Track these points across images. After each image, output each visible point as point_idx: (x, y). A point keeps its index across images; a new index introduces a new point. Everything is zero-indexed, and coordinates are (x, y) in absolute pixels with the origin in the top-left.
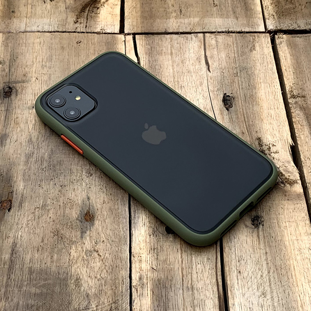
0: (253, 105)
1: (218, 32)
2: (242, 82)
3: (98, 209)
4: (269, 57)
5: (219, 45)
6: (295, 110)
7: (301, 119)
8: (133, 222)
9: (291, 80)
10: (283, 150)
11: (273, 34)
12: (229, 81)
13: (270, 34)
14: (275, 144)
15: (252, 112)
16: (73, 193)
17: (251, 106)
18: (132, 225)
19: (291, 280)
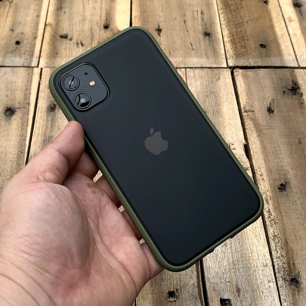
0: (218, 118)
1: (195, 68)
2: (211, 101)
4: (229, 85)
5: (196, 76)
6: (247, 120)
7: (251, 127)
9: (244, 100)
10: (239, 148)
11: (232, 69)
12: (203, 100)
13: (230, 69)
14: (233, 144)
15: (218, 122)
17: (217, 118)
19: (244, 235)
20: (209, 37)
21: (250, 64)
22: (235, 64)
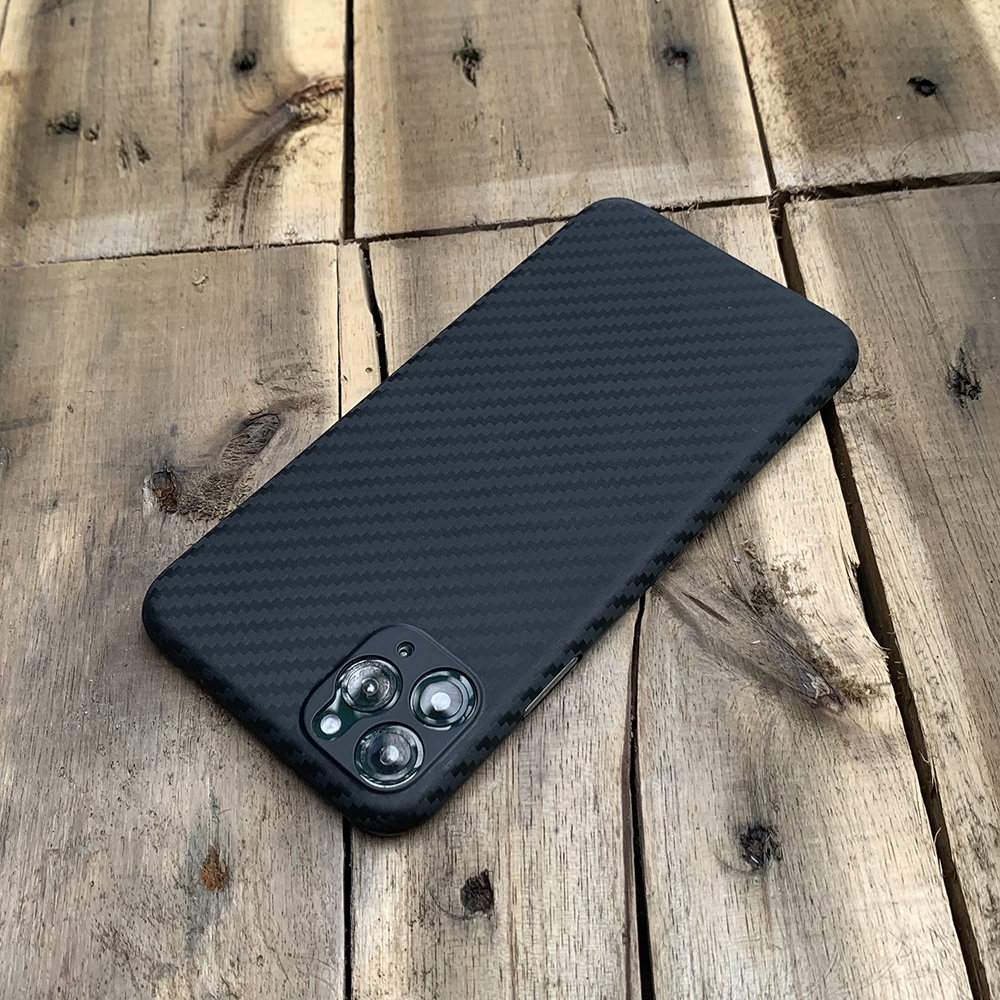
3: (244, 841)
8: (355, 875)
16: (167, 789)
18: (353, 888)
20: (686, 67)
21: (873, 173)
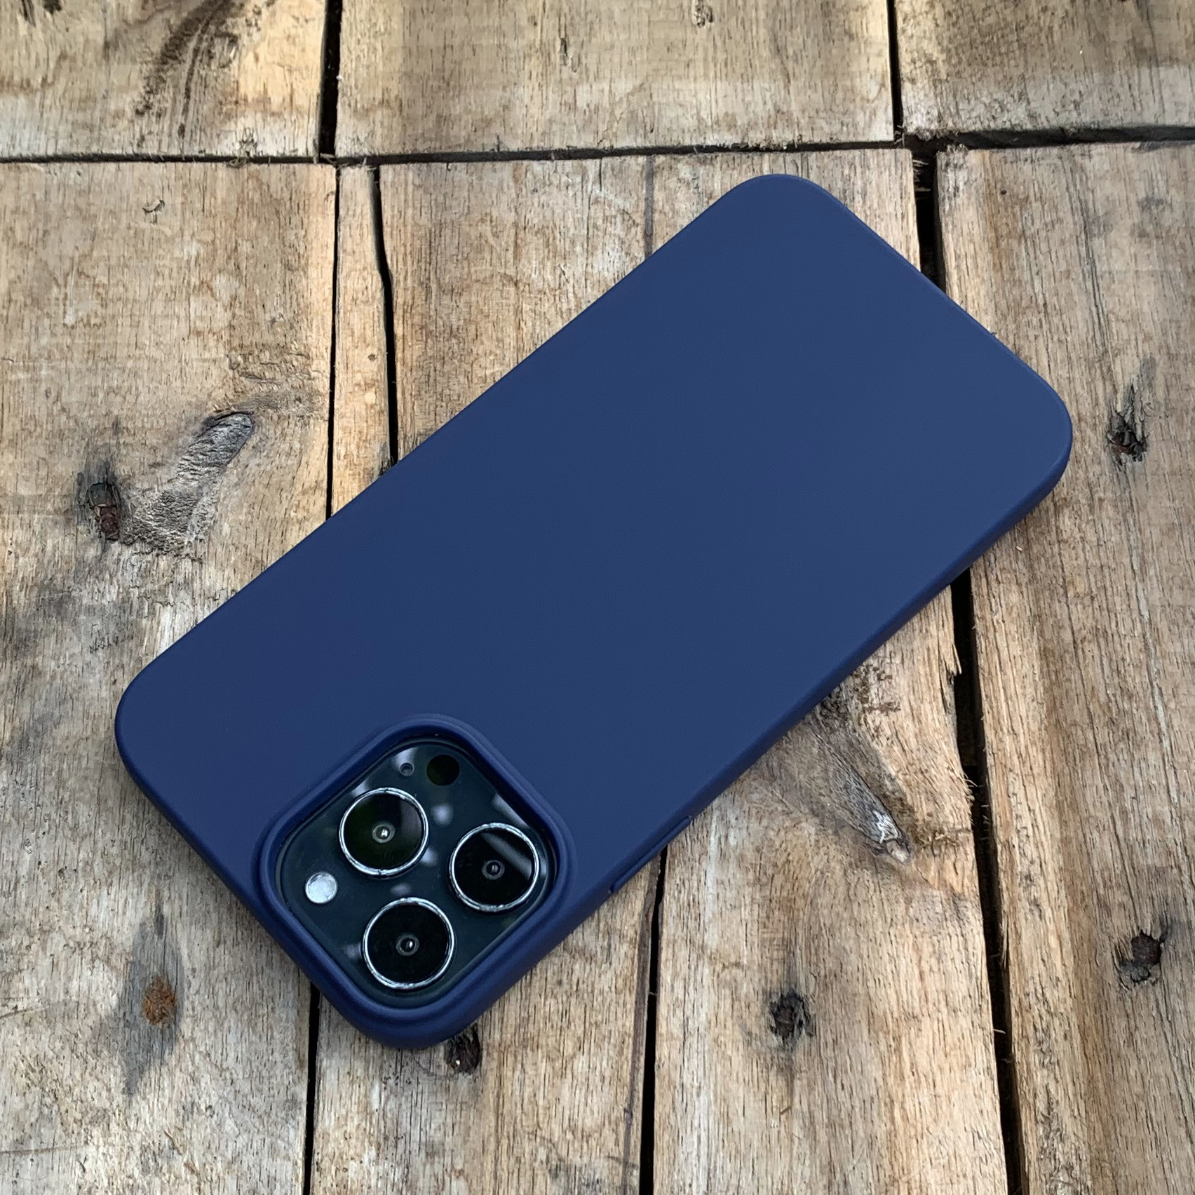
21: (1032, 116)
22: (940, 118)
